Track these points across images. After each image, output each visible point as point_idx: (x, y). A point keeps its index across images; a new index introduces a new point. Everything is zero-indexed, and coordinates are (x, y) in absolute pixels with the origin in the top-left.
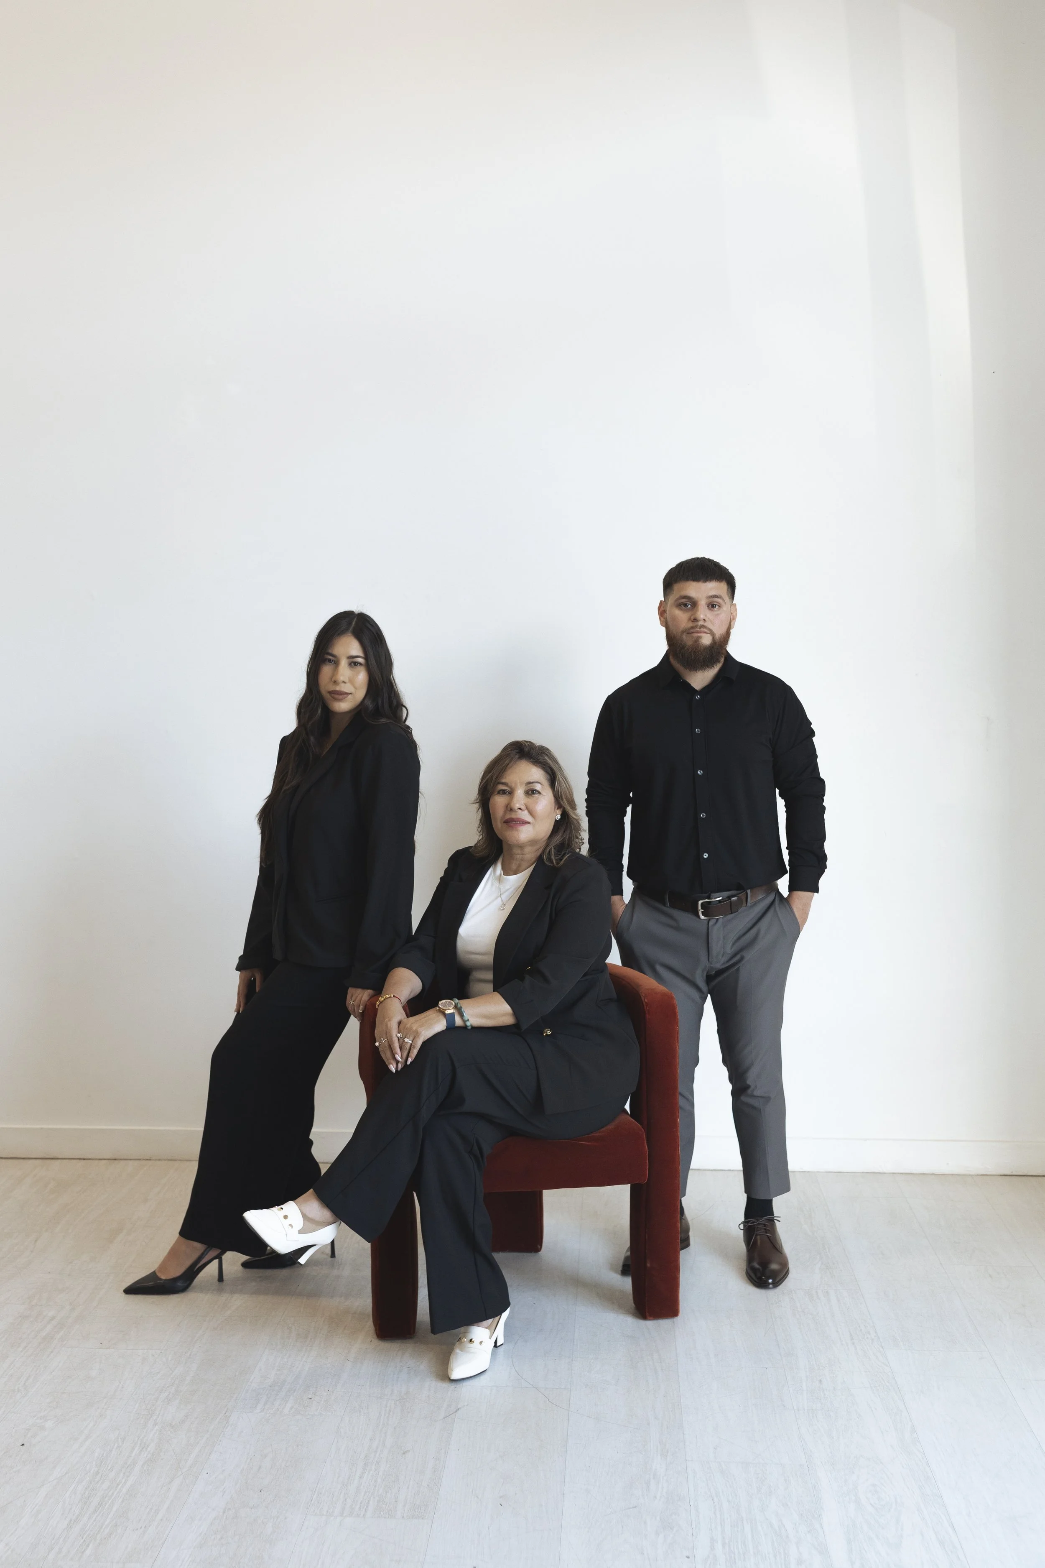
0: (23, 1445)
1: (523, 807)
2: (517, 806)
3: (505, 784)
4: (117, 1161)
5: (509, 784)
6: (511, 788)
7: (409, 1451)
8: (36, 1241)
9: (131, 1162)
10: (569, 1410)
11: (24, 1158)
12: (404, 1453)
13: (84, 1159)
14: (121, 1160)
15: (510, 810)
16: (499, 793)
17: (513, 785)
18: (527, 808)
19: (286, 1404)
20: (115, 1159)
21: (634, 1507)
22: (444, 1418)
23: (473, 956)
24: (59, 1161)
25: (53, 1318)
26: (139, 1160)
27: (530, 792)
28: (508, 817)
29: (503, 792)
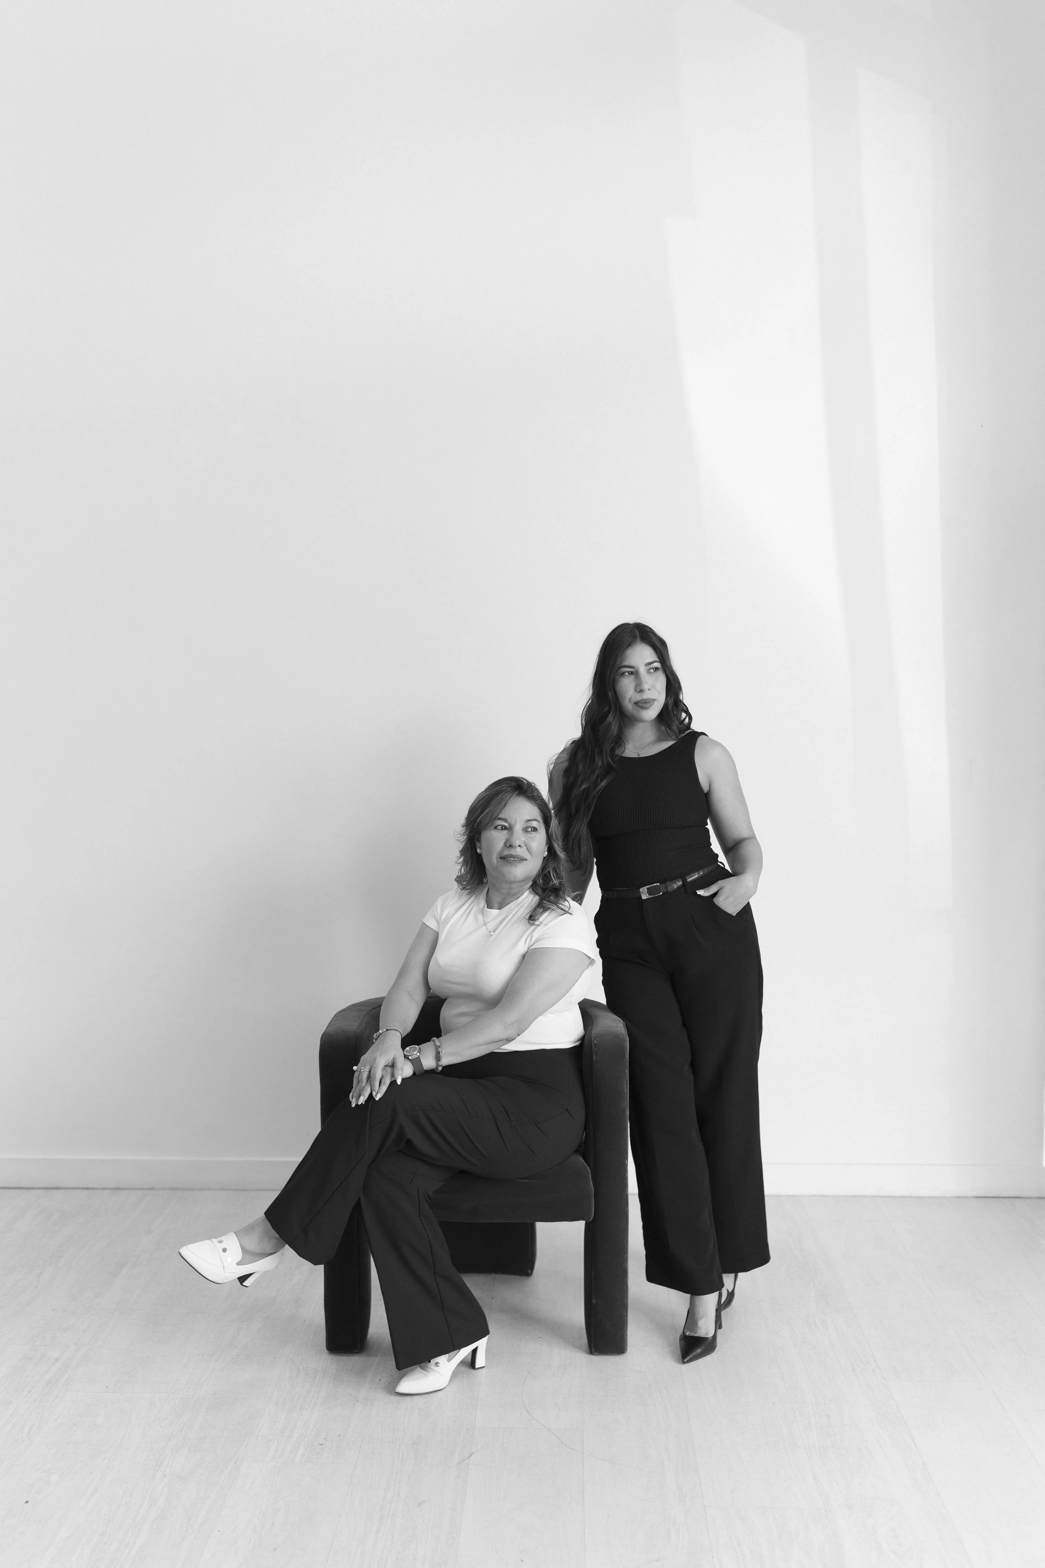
0: (27, 1502)
1: (522, 845)
2: (517, 843)
3: (505, 820)
4: (120, 1191)
5: (509, 821)
6: (510, 824)
7: (424, 1501)
8: (39, 1276)
9: (134, 1191)
10: (583, 1453)
11: (27, 1188)
12: (420, 1504)
13: (87, 1189)
14: (124, 1189)
15: (508, 846)
16: (496, 828)
17: (513, 822)
18: (526, 846)
19: (297, 1450)
20: (118, 1189)
21: (657, 1561)
22: (458, 1464)
23: (451, 985)
24: (62, 1191)
25: (57, 1360)
26: (142, 1189)
27: (530, 829)
28: (506, 852)
29: (504, 828)
